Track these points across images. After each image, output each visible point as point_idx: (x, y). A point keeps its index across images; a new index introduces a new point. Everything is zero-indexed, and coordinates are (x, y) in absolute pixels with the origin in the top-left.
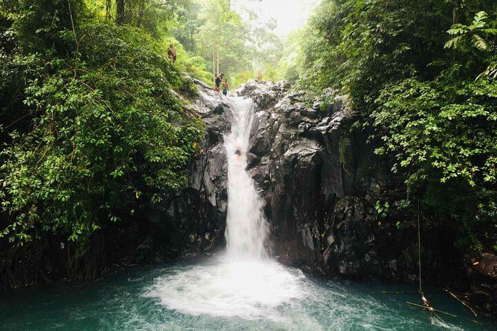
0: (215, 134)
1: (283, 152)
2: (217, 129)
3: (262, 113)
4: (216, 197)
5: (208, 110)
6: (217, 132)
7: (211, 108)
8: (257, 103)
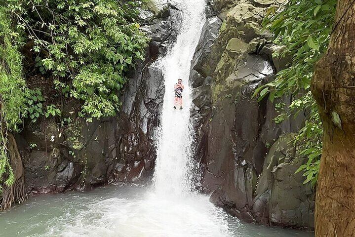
0: (155, 46)
1: (227, 75)
2: (158, 40)
3: (214, 20)
4: (148, 124)
5: (151, 15)
6: (159, 43)
7: (154, 13)
8: (211, 6)
